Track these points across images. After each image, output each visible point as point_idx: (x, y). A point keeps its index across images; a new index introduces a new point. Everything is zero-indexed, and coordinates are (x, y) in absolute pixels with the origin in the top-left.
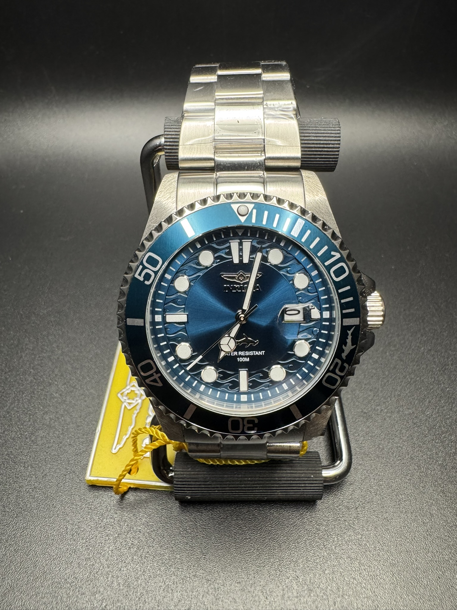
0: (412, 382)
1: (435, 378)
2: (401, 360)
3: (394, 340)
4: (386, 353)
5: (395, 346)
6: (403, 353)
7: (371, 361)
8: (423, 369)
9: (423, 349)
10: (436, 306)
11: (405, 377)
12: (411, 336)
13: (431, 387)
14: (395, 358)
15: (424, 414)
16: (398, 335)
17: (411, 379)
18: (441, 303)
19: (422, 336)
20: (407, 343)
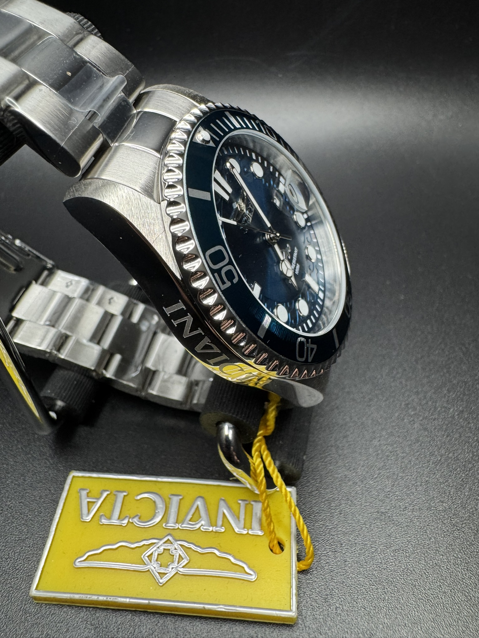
0: (443, 460)
1: (473, 452)
2: (425, 429)
3: (413, 400)
4: (404, 419)
5: (414, 409)
6: (426, 418)
7: (384, 433)
8: (456, 439)
9: (452, 410)
10: (464, 349)
11: (432, 454)
12: (434, 393)
13: (470, 466)
14: (416, 426)
15: (464, 508)
16: (417, 393)
17: (441, 456)
18: (469, 344)
19: (449, 391)
20: (430, 403)
